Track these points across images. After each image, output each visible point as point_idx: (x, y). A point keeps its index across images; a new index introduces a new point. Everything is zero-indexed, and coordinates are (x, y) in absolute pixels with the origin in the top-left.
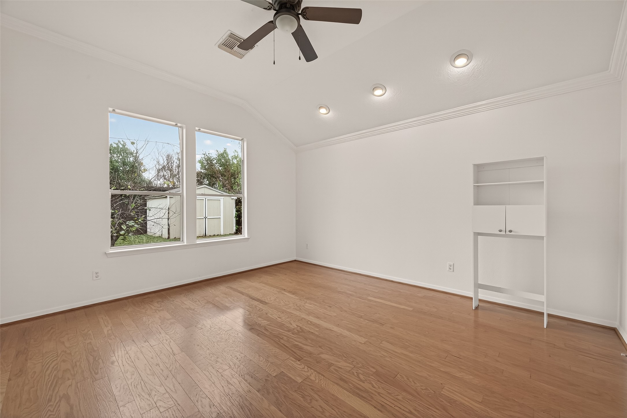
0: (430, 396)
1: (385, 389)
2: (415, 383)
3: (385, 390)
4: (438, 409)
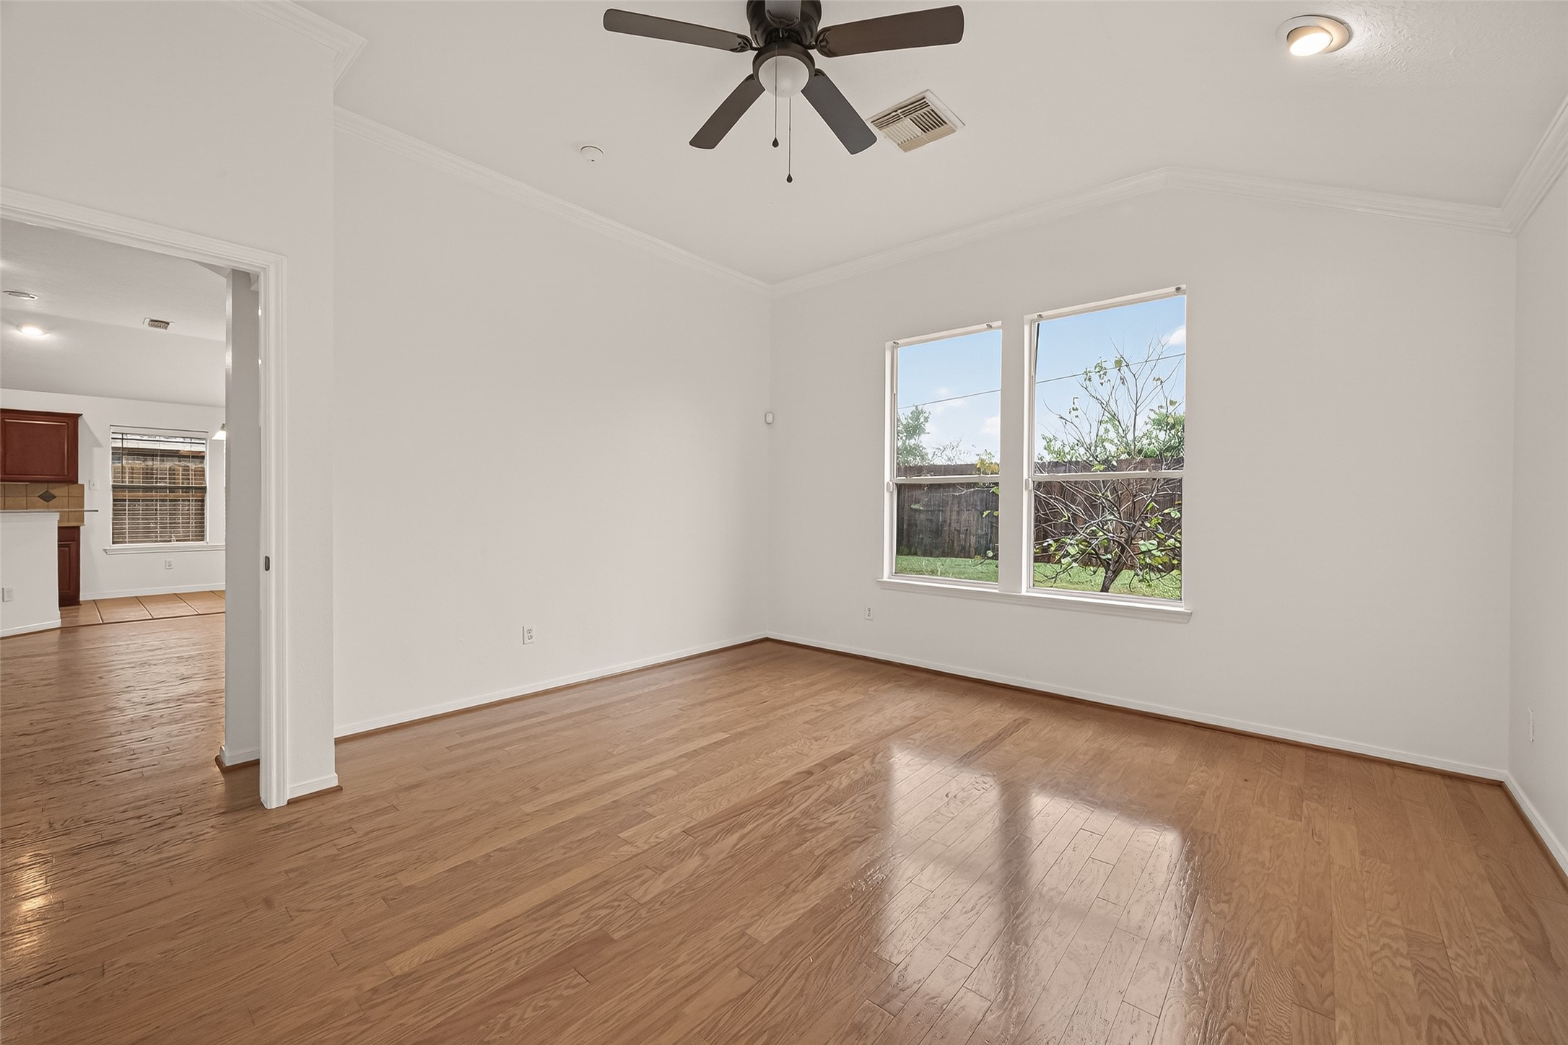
0: (482, 1027)
1: (545, 945)
2: (535, 1009)
3: (543, 944)
4: (435, 1027)
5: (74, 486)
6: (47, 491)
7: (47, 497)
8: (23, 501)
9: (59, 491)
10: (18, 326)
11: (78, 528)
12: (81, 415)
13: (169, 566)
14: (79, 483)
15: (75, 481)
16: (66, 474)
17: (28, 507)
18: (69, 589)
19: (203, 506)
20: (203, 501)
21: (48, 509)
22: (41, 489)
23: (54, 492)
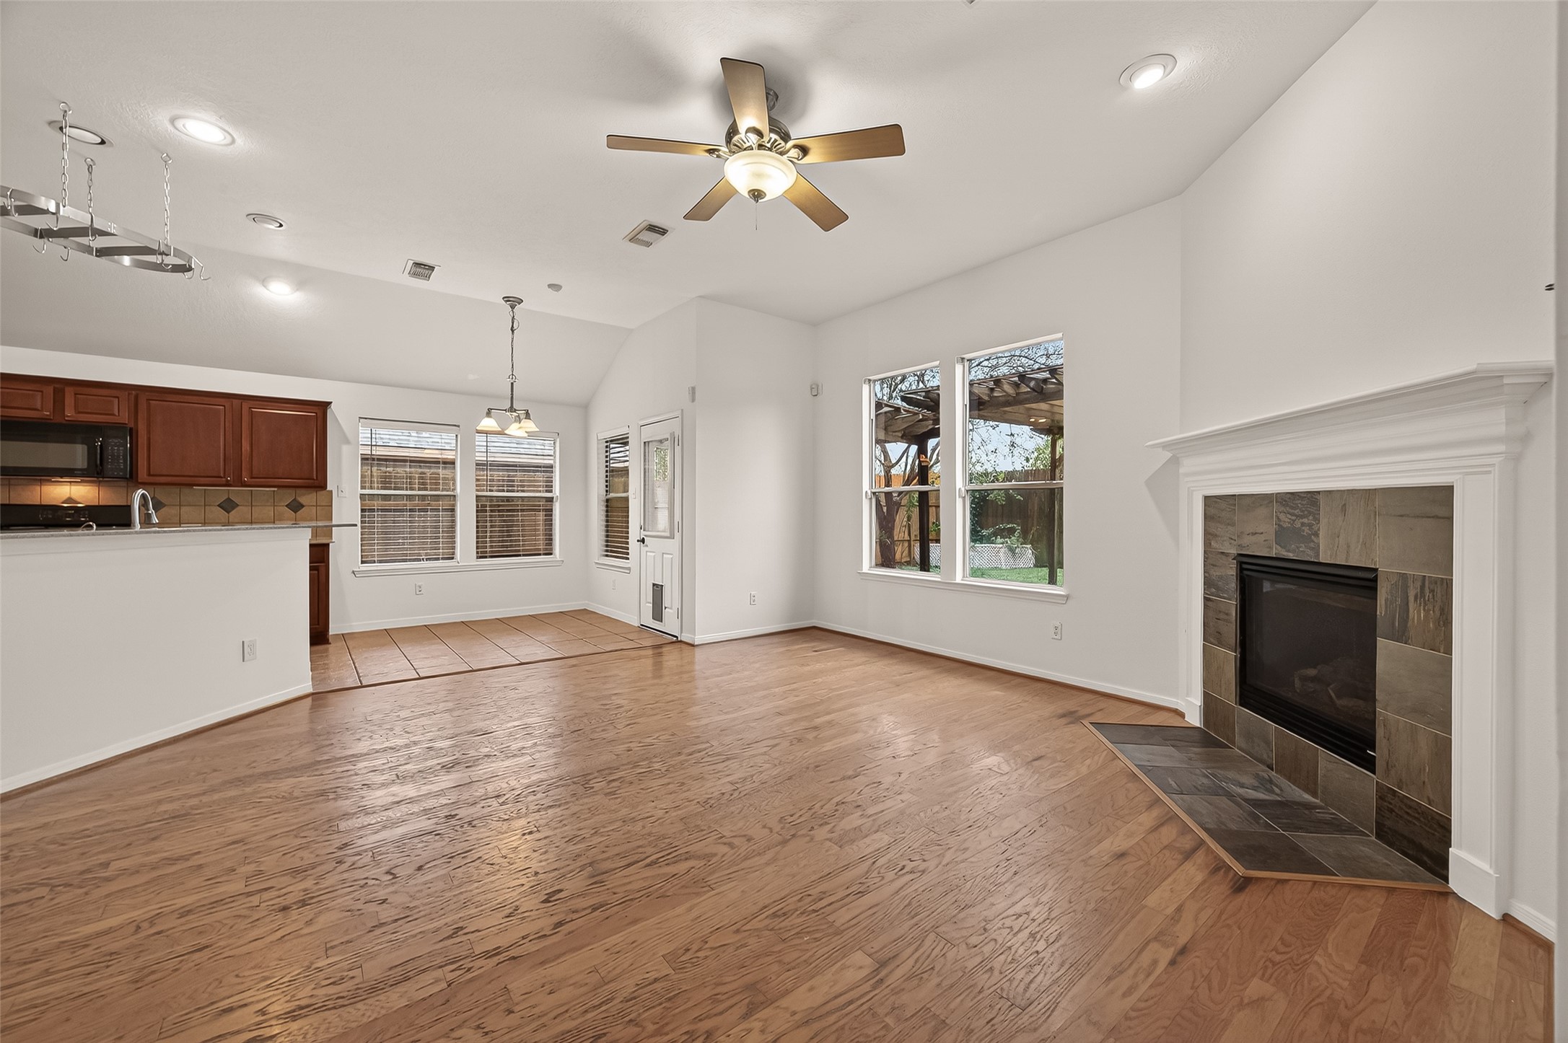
5: (324, 492)
6: (295, 499)
7: (296, 507)
8: (269, 511)
9: (307, 498)
10: (264, 282)
11: (328, 545)
12: (331, 402)
13: (418, 590)
14: (328, 489)
15: (323, 486)
16: (315, 478)
17: (274, 520)
18: (318, 624)
19: (453, 516)
20: (453, 510)
21: (295, 524)
22: (289, 496)
23: (303, 500)
